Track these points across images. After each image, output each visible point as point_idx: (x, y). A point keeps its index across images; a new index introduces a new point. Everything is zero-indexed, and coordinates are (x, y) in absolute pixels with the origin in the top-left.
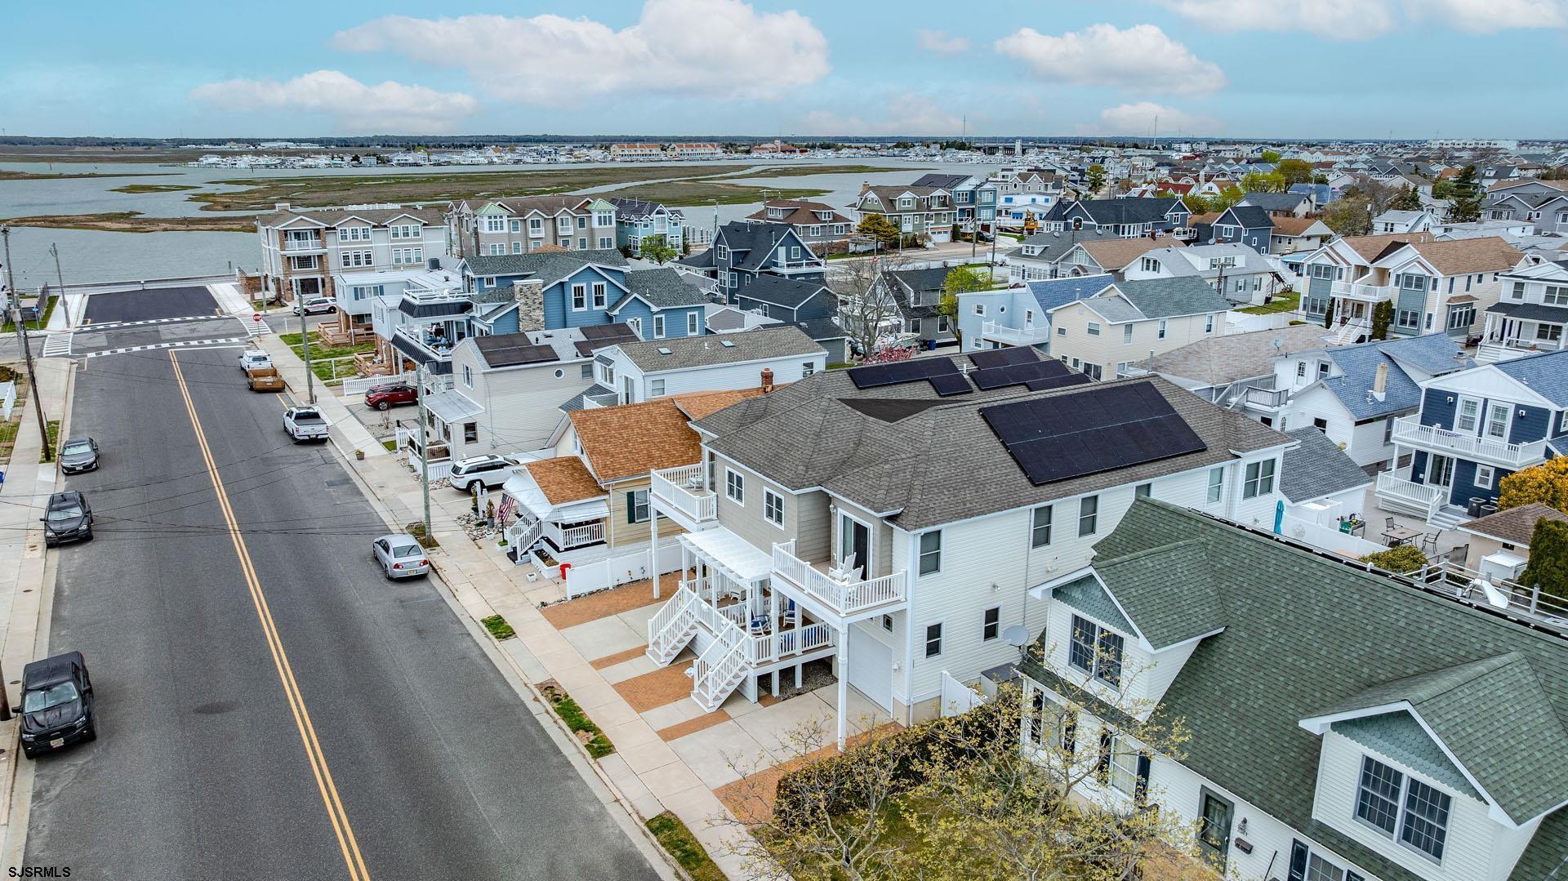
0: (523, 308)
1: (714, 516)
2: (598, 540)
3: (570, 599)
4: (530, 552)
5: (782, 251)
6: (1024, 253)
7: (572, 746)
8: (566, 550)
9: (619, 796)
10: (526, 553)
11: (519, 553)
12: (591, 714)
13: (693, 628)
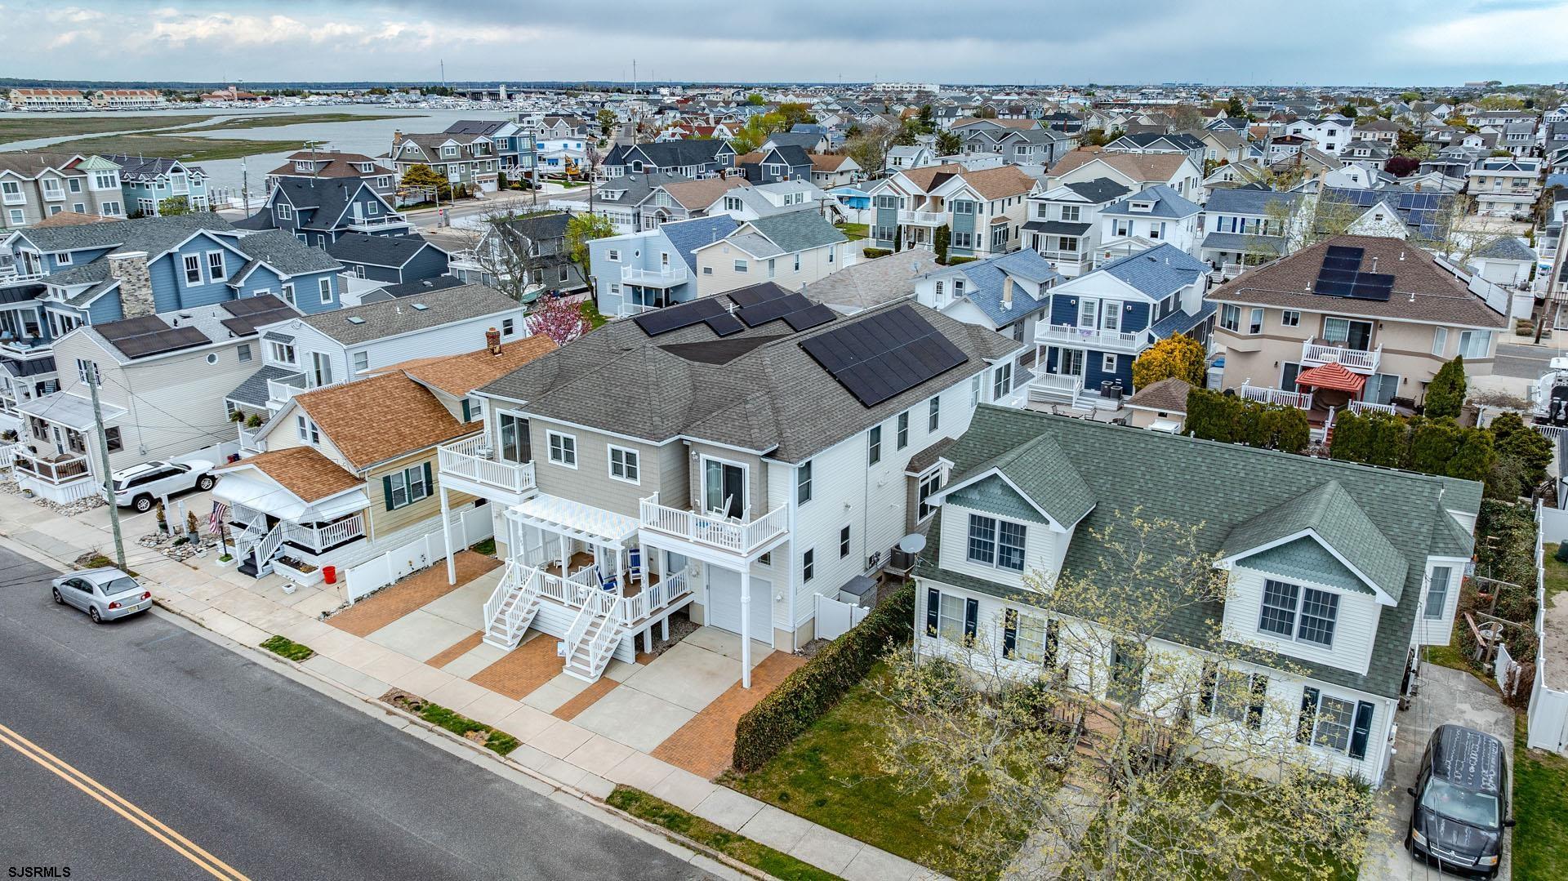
0: (125, 287)
1: (533, 484)
2: (356, 535)
3: (352, 602)
4: (272, 561)
5: (358, 207)
6: (603, 198)
7: (470, 750)
8: (325, 551)
9: (558, 785)
10: (267, 563)
11: (260, 564)
12: (468, 714)
13: (535, 604)
